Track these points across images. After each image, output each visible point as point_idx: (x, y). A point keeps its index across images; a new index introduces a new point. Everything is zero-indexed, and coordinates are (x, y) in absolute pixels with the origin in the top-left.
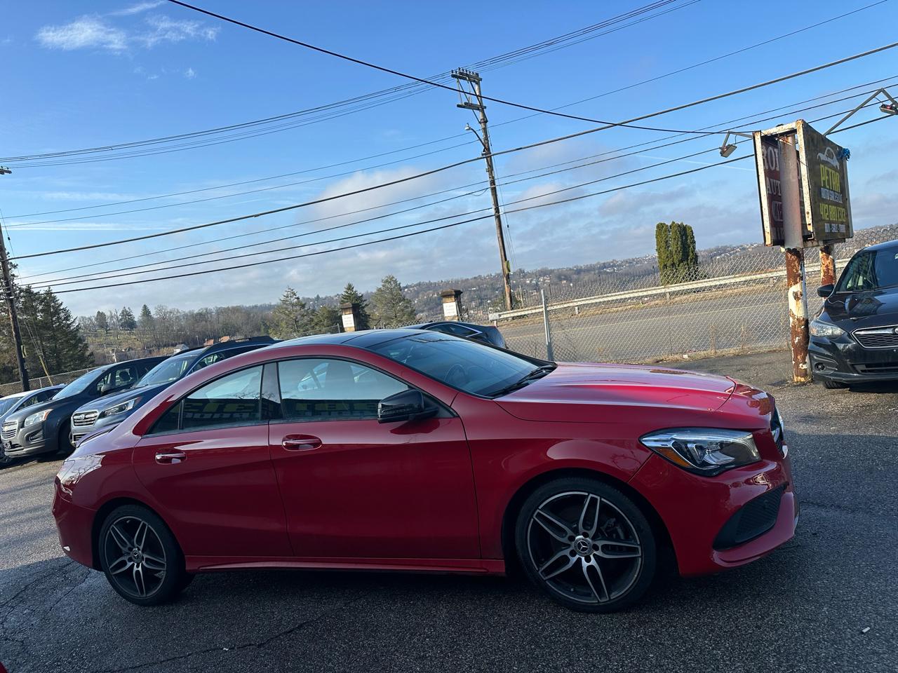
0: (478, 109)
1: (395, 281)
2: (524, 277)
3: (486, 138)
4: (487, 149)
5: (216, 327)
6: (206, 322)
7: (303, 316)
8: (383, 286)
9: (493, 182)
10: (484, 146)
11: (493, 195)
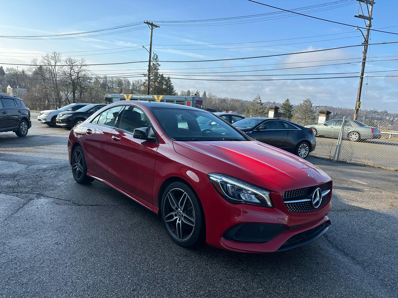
0: (368, 19)
1: (310, 102)
2: (386, 115)
3: (368, 35)
4: (366, 41)
5: (228, 106)
6: (225, 103)
7: (261, 109)
8: (304, 103)
9: (364, 59)
10: (365, 39)
11: (362, 66)
